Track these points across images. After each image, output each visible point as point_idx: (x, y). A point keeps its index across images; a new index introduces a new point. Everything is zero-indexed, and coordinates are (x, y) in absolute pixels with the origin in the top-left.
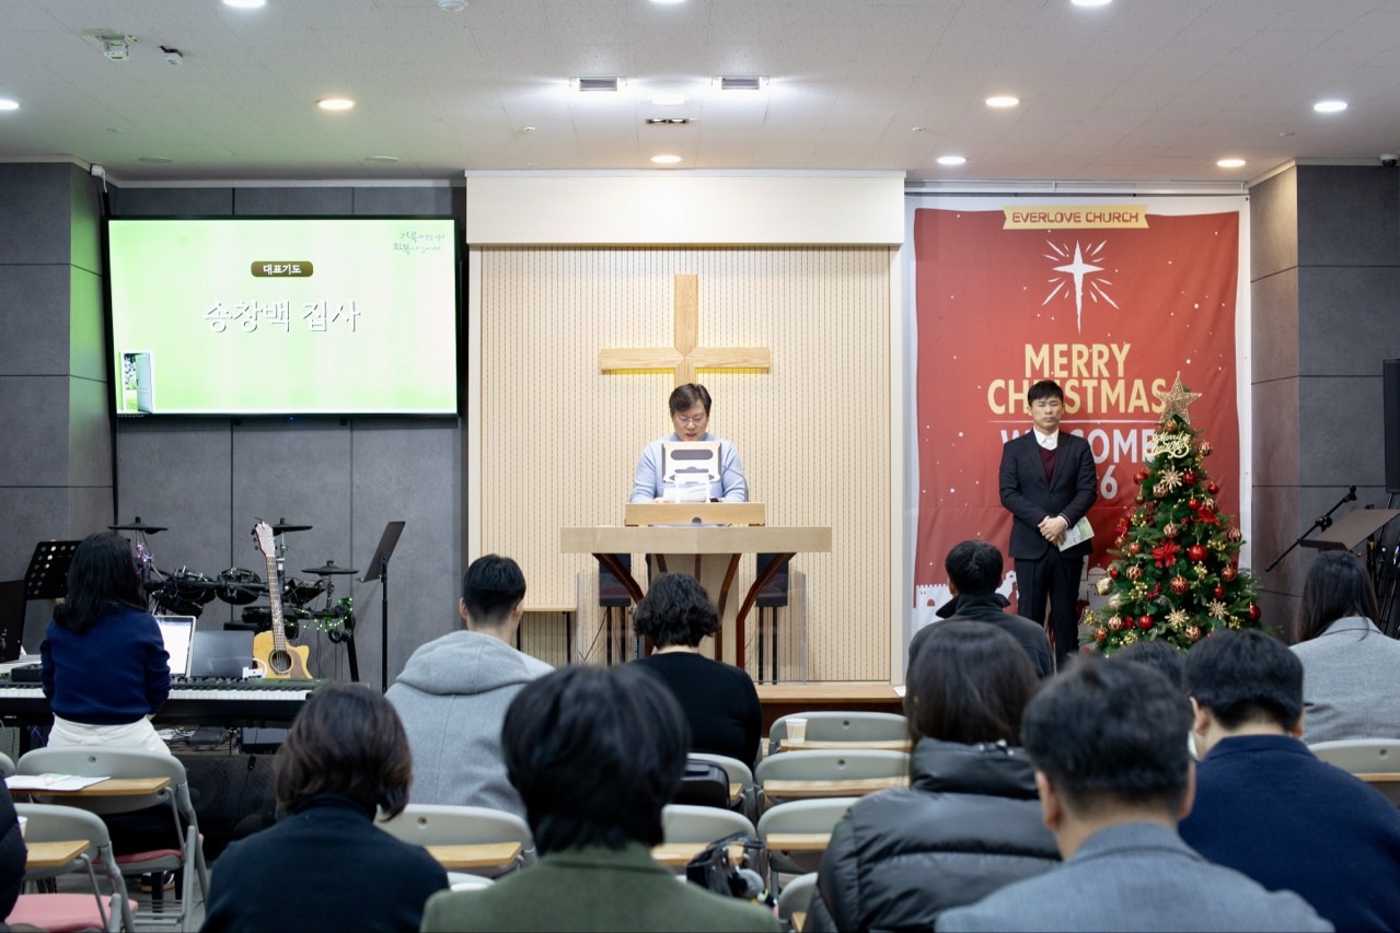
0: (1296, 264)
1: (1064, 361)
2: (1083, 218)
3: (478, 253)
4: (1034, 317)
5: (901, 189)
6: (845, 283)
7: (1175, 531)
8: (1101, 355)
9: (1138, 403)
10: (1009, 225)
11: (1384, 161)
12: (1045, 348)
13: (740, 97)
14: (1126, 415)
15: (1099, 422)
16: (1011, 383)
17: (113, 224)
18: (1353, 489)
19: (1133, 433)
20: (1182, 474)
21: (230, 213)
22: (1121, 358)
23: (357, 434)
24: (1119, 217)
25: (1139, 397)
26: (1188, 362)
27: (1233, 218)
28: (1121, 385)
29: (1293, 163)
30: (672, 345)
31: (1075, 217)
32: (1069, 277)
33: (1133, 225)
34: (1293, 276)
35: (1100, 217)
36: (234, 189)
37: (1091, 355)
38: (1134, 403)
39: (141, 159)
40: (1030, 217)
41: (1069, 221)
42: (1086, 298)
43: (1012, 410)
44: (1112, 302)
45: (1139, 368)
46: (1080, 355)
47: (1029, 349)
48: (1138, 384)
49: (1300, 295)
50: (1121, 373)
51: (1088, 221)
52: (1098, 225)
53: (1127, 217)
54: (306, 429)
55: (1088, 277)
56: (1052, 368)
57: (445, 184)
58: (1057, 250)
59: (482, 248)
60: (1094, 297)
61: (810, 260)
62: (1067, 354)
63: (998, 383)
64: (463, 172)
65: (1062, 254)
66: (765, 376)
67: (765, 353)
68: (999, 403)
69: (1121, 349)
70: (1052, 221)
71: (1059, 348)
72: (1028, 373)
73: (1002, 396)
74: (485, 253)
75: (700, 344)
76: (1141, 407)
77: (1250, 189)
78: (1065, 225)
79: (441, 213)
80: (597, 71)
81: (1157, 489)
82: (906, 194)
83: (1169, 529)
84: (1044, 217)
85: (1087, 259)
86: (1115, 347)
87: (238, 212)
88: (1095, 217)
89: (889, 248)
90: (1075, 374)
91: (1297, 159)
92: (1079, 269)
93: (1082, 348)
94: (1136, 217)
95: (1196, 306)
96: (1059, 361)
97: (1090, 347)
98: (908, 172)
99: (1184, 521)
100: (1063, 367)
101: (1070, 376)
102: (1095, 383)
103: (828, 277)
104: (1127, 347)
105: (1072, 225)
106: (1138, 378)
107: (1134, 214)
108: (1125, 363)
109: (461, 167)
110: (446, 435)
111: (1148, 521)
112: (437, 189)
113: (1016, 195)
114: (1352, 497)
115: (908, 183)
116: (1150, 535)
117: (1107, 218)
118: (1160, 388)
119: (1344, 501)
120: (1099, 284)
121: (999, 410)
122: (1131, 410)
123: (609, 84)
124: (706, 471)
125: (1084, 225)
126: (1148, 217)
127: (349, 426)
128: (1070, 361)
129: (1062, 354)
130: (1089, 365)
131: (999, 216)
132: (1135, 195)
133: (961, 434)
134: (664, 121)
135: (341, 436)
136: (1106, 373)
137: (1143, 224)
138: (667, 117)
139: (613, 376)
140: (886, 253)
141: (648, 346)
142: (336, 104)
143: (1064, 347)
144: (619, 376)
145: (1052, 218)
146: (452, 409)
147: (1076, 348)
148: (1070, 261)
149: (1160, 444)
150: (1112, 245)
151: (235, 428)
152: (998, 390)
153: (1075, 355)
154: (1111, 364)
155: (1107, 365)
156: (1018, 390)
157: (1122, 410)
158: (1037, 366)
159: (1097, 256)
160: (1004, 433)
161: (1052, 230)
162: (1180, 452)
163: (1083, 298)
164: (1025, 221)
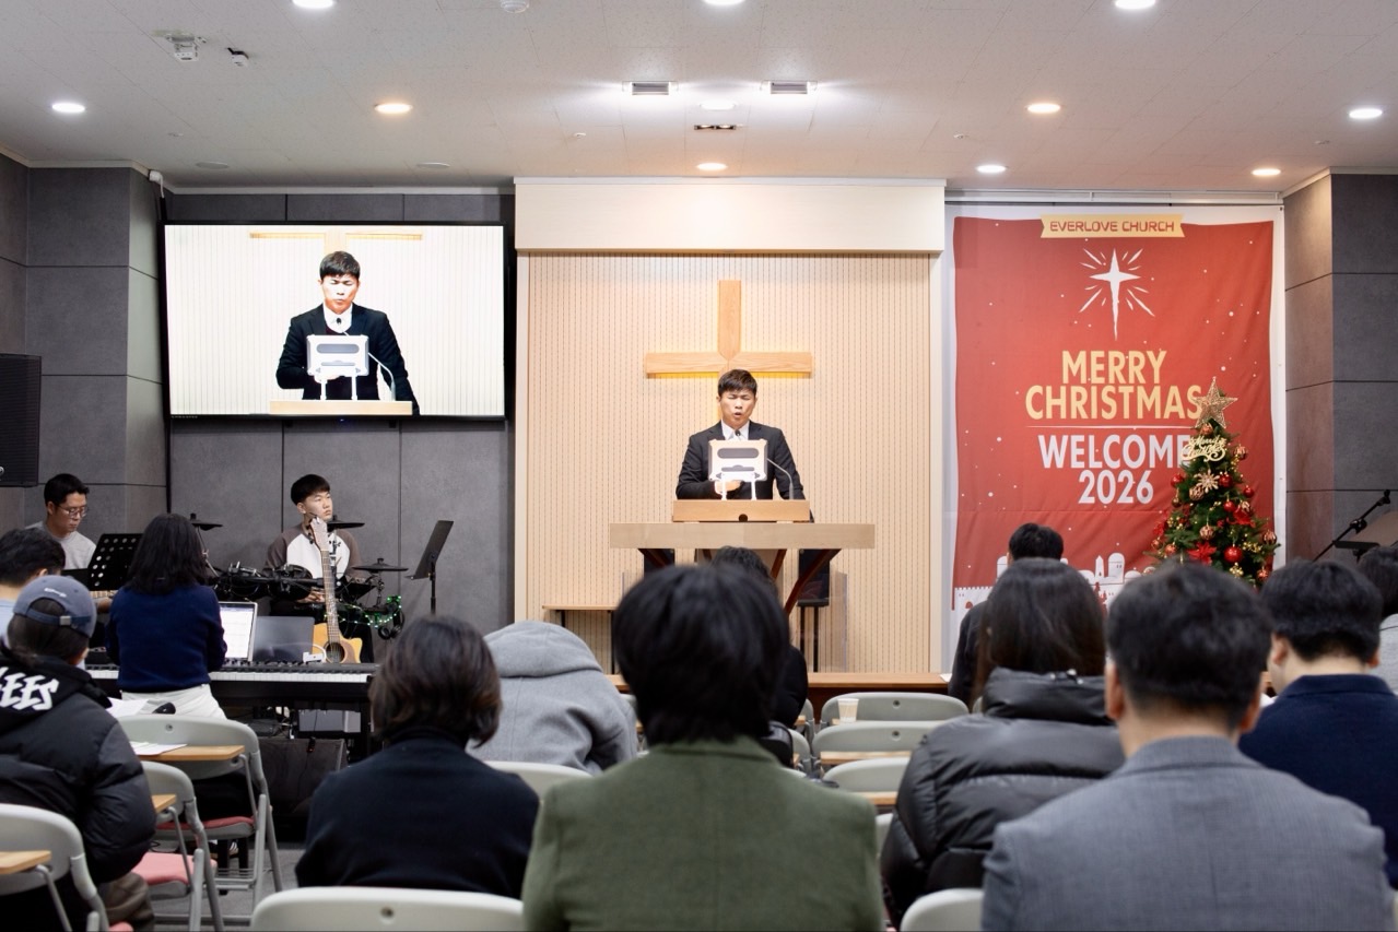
0: (1331, 271)
1: (1101, 367)
2: (1120, 227)
3: (527, 259)
4: (1071, 324)
5: (941, 198)
6: (886, 291)
7: (1211, 534)
8: (1137, 361)
9: (1174, 409)
10: (1047, 233)
12: (1082, 355)
13: (789, 101)
14: (1162, 421)
15: (1135, 427)
16: (1049, 389)
17: (168, 228)
18: (1387, 493)
19: (1169, 439)
20: (1218, 477)
21: (283, 218)
22: (1157, 364)
23: (406, 436)
24: (1155, 226)
25: (1174, 403)
26: (1224, 368)
27: (1266, 228)
29: (1327, 173)
30: (715, 349)
31: (1112, 226)
32: (1106, 285)
33: (1169, 234)
34: (1328, 283)
35: (1136, 226)
36: (287, 195)
37: (1127, 361)
38: (1170, 409)
39: (198, 165)
40: (1067, 226)
41: (1105, 229)
42: (1122, 306)
43: (1049, 415)
44: (1148, 310)
45: (1175, 375)
46: (1117, 361)
47: (1066, 356)
48: (1174, 391)
49: (1334, 302)
50: (1157, 379)
51: (1125, 230)
52: (1134, 234)
53: (1163, 226)
54: (355, 431)
55: (1124, 285)
56: (1089, 375)
57: (494, 191)
58: (1093, 257)
59: (530, 253)
60: (1130, 305)
61: (852, 267)
62: (1103, 361)
63: (1037, 389)
64: (511, 180)
65: (1099, 262)
66: (807, 380)
67: (807, 358)
68: (1037, 409)
69: (1156, 356)
70: (1090, 230)
71: (1095, 354)
72: (1066, 379)
73: (1039, 402)
74: (532, 259)
75: (743, 349)
76: (1177, 414)
77: (1284, 199)
78: (1102, 234)
79: (490, 219)
80: (650, 75)
81: (1194, 492)
82: (946, 202)
83: (1205, 531)
84: (1081, 226)
85: (1123, 268)
86: (1150, 354)
87: (290, 218)
88: (1132, 226)
89: (929, 255)
90: (1112, 380)
91: (1331, 168)
92: (1115, 277)
93: (1119, 355)
94: (1172, 226)
95: (1231, 314)
96: (1096, 367)
97: (1126, 354)
98: (948, 181)
99: (1220, 523)
100: (1099, 374)
101: (1107, 383)
102: (1131, 389)
103: (869, 284)
104: (1162, 354)
105: (1109, 234)
106: (1174, 384)
107: (1170, 224)
108: (1162, 369)
109: (511, 175)
110: (493, 438)
111: (1184, 524)
112: (485, 196)
113: (1054, 204)
114: (1386, 500)
115: (948, 192)
116: (1186, 537)
117: (1143, 227)
118: (1196, 394)
119: (1378, 504)
120: (1136, 292)
121: (1037, 415)
122: (1167, 416)
123: (661, 88)
124: (752, 469)
125: (1120, 234)
126: (1185, 227)
127: (397, 428)
128: (1107, 367)
129: (1099, 360)
130: (1125, 372)
131: (1037, 225)
132: (1170, 205)
134: (712, 127)
135: (390, 437)
136: (1142, 380)
137: (1178, 233)
138: (715, 124)
139: (658, 380)
140: (926, 260)
141: (692, 350)
142: (394, 108)
143: (1101, 354)
144: (663, 380)
145: (1089, 227)
146: (500, 411)
147: (1113, 354)
148: (1107, 269)
149: (1197, 447)
150: (1148, 254)
151: (286, 429)
152: (1036, 396)
153: (1111, 361)
154: (1148, 371)
155: (1143, 371)
156: (1056, 395)
157: (1158, 415)
158: (1074, 372)
159: (1134, 264)
160: (1042, 439)
161: (1089, 239)
162: (1216, 455)
163: (1119, 305)
164: (1063, 230)
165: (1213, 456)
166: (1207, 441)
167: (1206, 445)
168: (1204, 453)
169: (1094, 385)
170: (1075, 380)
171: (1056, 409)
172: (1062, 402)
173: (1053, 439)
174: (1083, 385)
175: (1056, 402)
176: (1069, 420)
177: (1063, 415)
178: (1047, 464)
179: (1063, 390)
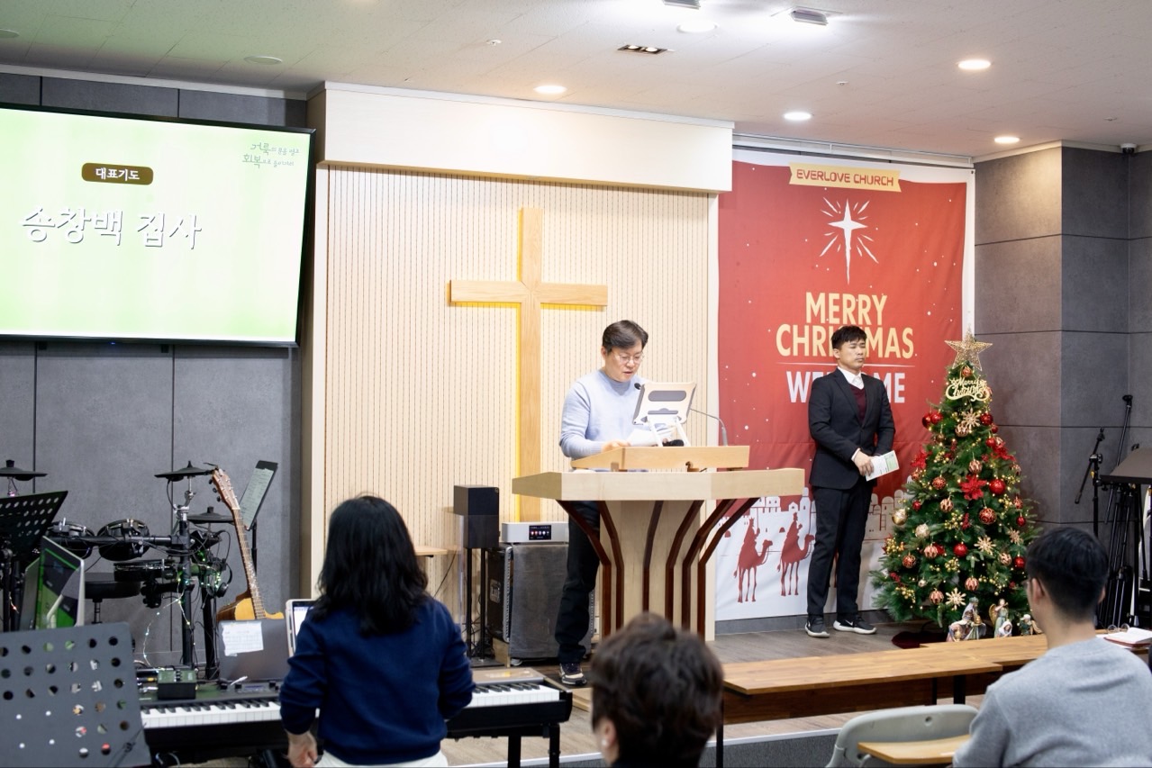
0: (1060, 232)
1: (837, 308)
2: (852, 179)
3: (326, 171)
4: (813, 267)
8: (864, 303)
9: (893, 349)
10: (794, 181)
11: (1124, 149)
12: (822, 296)
14: (884, 360)
16: (795, 328)
18: (1102, 430)
19: (888, 376)
20: (979, 415)
21: (38, 104)
22: (880, 307)
23: (180, 363)
24: (877, 180)
25: (893, 344)
26: (929, 313)
27: (963, 186)
28: (880, 331)
29: (1060, 144)
31: (845, 177)
32: (840, 232)
33: (889, 188)
35: (864, 179)
36: (41, 77)
37: (857, 303)
38: (889, 349)
40: (810, 174)
41: (841, 180)
42: (854, 252)
43: (796, 353)
45: (893, 318)
46: (849, 303)
47: (809, 296)
48: (893, 332)
49: (1063, 260)
50: (880, 322)
51: (856, 182)
52: (863, 186)
53: (885, 181)
54: (121, 356)
55: (855, 233)
56: (827, 316)
57: (279, 94)
58: (830, 205)
60: (860, 252)
62: (838, 302)
63: (785, 328)
64: (323, 83)
65: (835, 210)
67: (603, 291)
68: (785, 347)
69: (880, 299)
70: (828, 180)
71: (834, 296)
72: (809, 320)
73: (787, 340)
76: (895, 353)
77: (976, 164)
78: (837, 184)
81: (962, 430)
83: (975, 466)
84: (822, 176)
85: (855, 217)
86: (875, 298)
87: (45, 104)
88: (861, 179)
89: (707, 194)
91: (1063, 141)
92: (848, 225)
94: (892, 181)
95: (935, 264)
96: (834, 308)
97: (856, 297)
99: (983, 458)
100: (836, 315)
104: (884, 298)
105: (844, 185)
106: (893, 326)
107: (890, 179)
108: (884, 312)
111: (950, 459)
112: (269, 98)
113: (800, 153)
114: (1101, 438)
116: (955, 470)
117: (870, 181)
118: (908, 336)
119: (1099, 440)
120: (864, 240)
121: (785, 352)
122: (887, 355)
124: (676, 412)
125: (852, 185)
126: (902, 183)
127: (171, 352)
129: (837, 302)
130: (855, 313)
131: (786, 172)
132: (890, 161)
133: (754, 375)
134: (638, 49)
135: (162, 363)
136: (868, 322)
137: (896, 188)
138: (646, 44)
139: (458, 309)
140: (705, 199)
141: (492, 279)
143: (836, 296)
144: (464, 309)
145: (828, 177)
147: (847, 297)
148: (841, 218)
149: (960, 388)
150: (872, 203)
151: (39, 352)
152: (785, 333)
153: (845, 304)
154: (873, 313)
155: (869, 313)
156: (801, 334)
157: (880, 355)
158: (816, 312)
159: (863, 214)
160: (789, 374)
161: (828, 188)
162: (981, 396)
163: (851, 251)
164: (807, 178)
165: (978, 396)
166: (968, 382)
167: (970, 386)
168: (969, 393)
169: (831, 325)
170: (816, 320)
171: (801, 346)
172: (805, 340)
173: (799, 374)
174: (822, 325)
175: (801, 340)
176: (811, 358)
177: (807, 353)
178: (794, 399)
179: (807, 328)
